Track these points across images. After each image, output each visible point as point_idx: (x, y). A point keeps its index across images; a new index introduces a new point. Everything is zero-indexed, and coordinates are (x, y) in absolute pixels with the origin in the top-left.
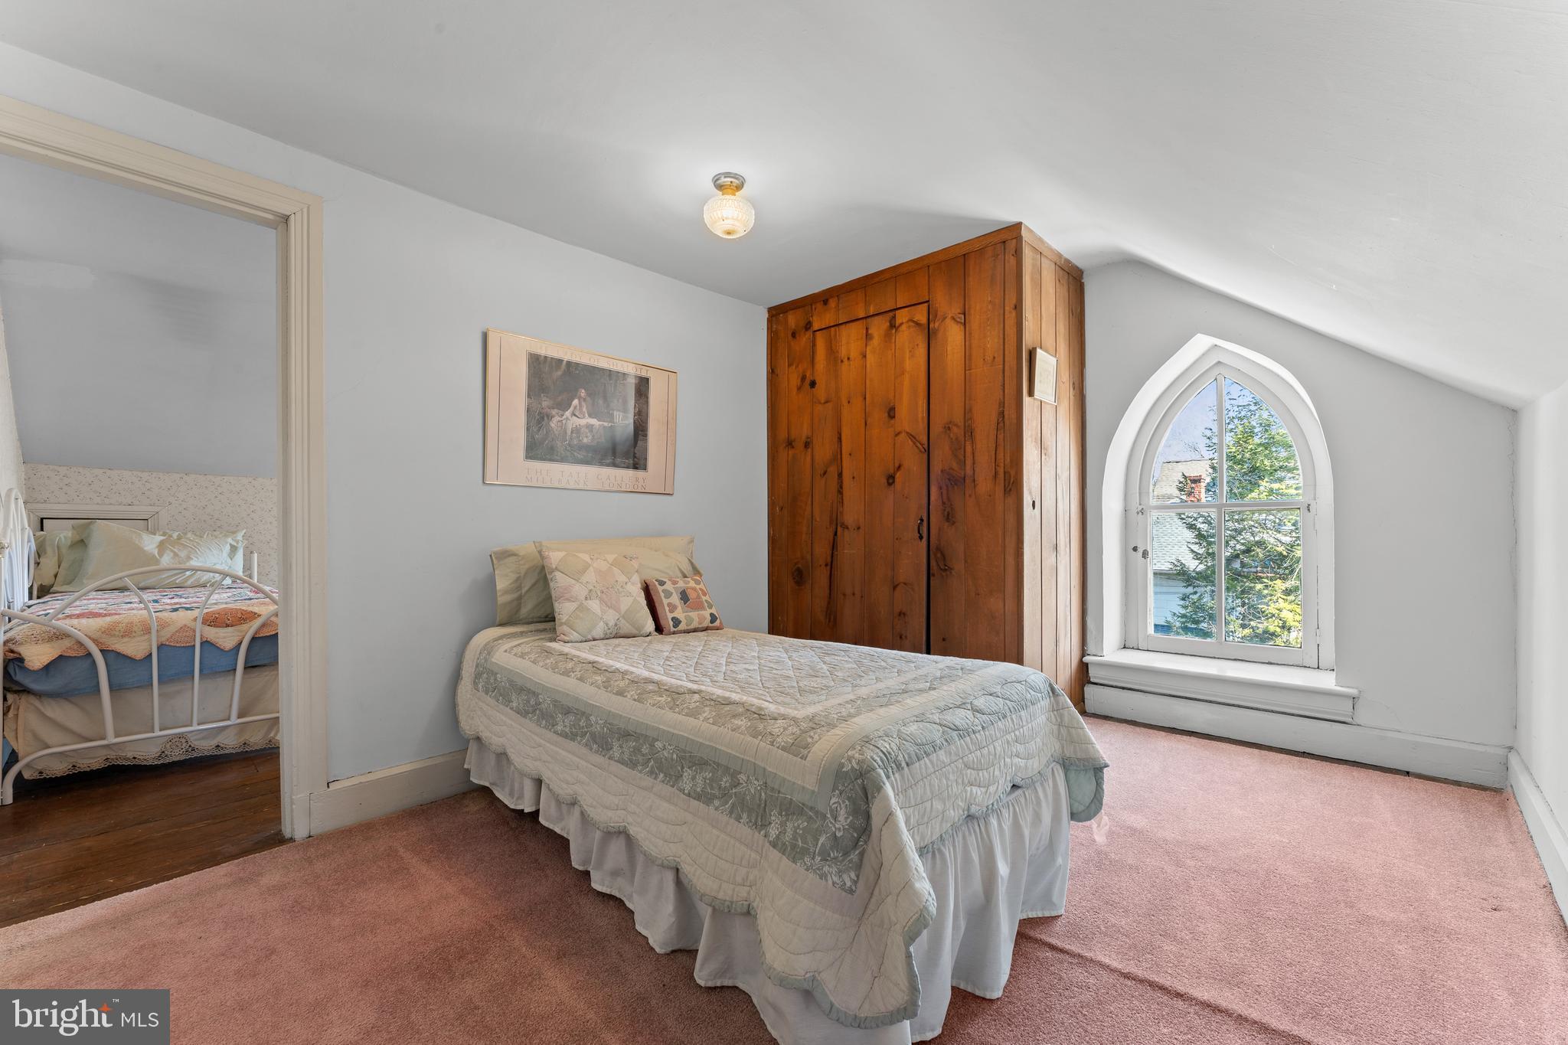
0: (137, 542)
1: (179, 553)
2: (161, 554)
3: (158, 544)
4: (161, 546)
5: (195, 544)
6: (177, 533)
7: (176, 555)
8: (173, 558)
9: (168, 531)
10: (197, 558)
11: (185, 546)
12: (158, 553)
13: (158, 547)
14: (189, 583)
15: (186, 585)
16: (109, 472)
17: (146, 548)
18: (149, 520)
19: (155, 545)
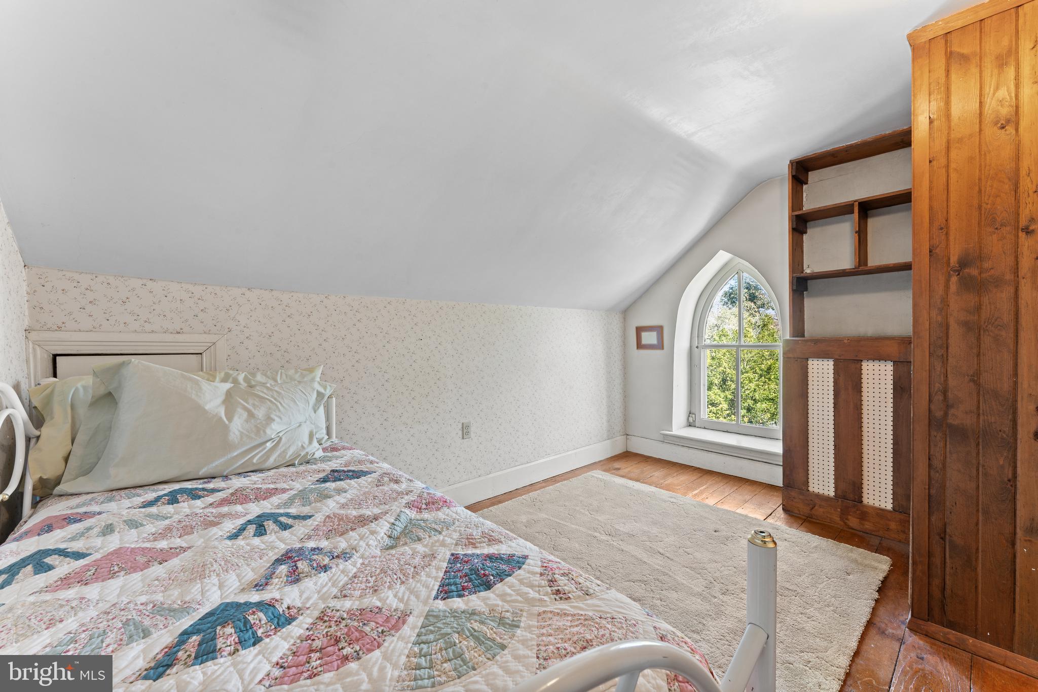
0: (193, 397)
1: (255, 412)
2: (230, 415)
3: (223, 397)
4: (229, 399)
5: (275, 395)
6: (243, 375)
7: (251, 415)
8: (247, 421)
9: (231, 372)
10: (281, 418)
11: (262, 399)
12: (226, 415)
13: (224, 402)
14: (271, 461)
15: (263, 467)
16: (149, 284)
17: (207, 407)
18: (204, 354)
19: (219, 400)
